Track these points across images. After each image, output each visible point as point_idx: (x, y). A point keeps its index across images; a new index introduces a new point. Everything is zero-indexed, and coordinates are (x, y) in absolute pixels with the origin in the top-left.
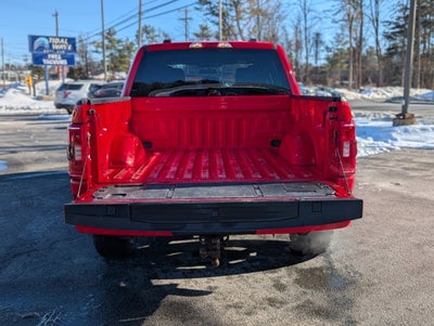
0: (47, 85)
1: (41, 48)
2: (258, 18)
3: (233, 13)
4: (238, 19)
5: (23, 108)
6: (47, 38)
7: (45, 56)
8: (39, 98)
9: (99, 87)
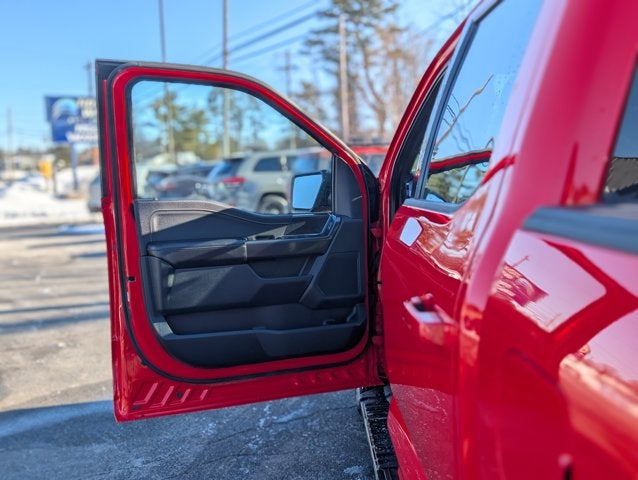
0: (75, 175)
1: (65, 116)
2: (395, 65)
3: (358, 58)
4: (367, 65)
5: (34, 215)
6: (75, 99)
7: (71, 128)
8: (63, 197)
9: (164, 175)
